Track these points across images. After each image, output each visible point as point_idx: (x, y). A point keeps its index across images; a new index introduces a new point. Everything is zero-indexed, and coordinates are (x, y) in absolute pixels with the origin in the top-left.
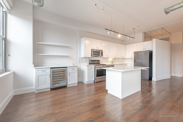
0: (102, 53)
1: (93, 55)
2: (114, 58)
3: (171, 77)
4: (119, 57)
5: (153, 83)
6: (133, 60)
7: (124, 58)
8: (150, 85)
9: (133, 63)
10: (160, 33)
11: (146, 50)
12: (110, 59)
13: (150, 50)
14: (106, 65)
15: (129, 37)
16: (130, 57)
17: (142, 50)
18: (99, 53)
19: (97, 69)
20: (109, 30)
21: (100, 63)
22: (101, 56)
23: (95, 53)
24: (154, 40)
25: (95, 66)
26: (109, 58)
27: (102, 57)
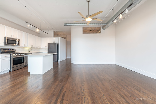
0: (19, 42)
1: (8, 43)
2: (31, 48)
3: (67, 58)
4: (36, 47)
5: (59, 63)
6: (47, 49)
7: (40, 47)
8: (58, 64)
9: (47, 51)
10: (62, 34)
11: (55, 43)
12: (27, 49)
13: (57, 43)
14: (23, 53)
15: (44, 33)
16: (45, 47)
17: (53, 43)
18: (15, 41)
19: (13, 57)
20: (29, 24)
21: (15, 52)
22: (17, 45)
23: (9, 42)
24: (59, 37)
25: (11, 55)
26: (26, 47)
27: (19, 46)
